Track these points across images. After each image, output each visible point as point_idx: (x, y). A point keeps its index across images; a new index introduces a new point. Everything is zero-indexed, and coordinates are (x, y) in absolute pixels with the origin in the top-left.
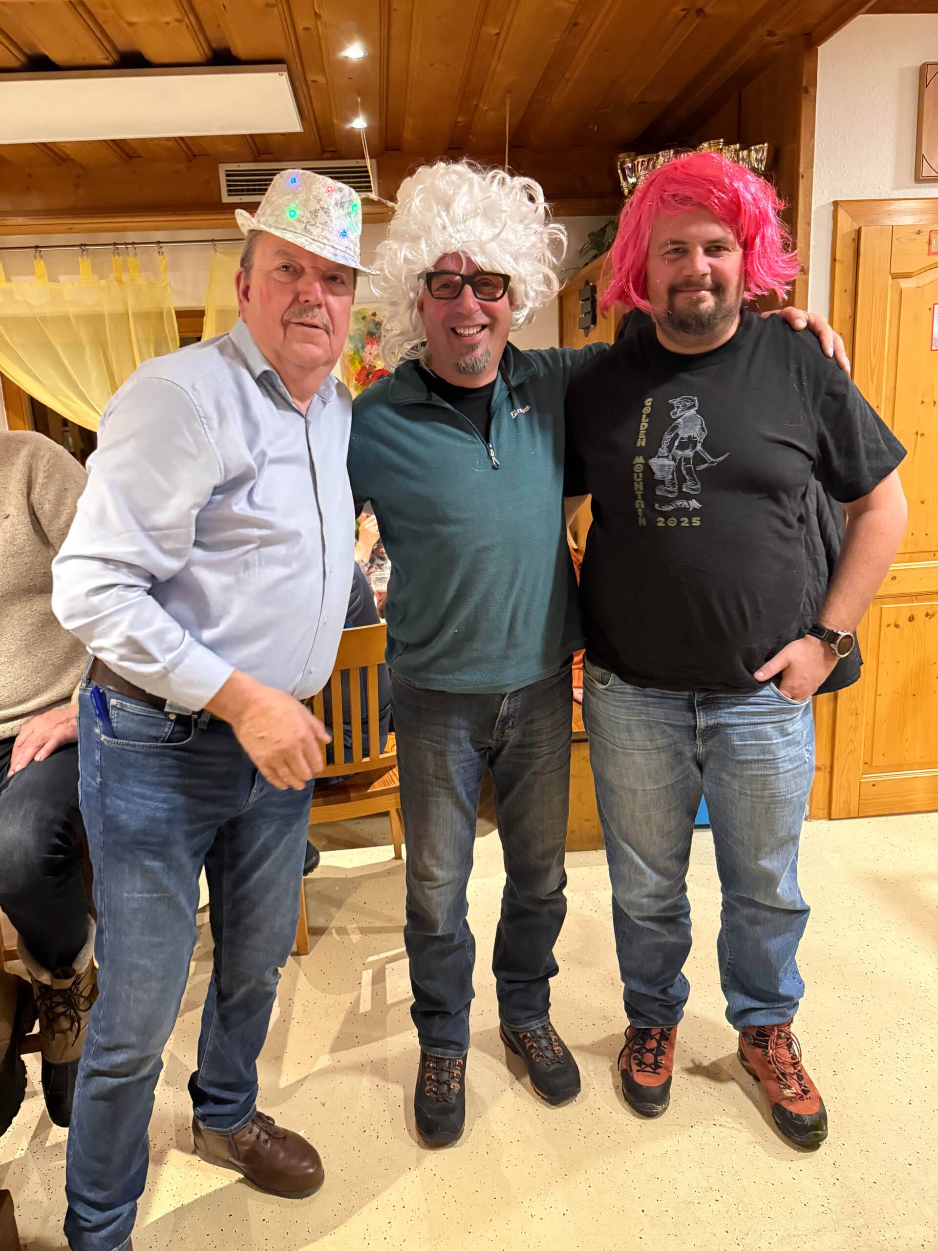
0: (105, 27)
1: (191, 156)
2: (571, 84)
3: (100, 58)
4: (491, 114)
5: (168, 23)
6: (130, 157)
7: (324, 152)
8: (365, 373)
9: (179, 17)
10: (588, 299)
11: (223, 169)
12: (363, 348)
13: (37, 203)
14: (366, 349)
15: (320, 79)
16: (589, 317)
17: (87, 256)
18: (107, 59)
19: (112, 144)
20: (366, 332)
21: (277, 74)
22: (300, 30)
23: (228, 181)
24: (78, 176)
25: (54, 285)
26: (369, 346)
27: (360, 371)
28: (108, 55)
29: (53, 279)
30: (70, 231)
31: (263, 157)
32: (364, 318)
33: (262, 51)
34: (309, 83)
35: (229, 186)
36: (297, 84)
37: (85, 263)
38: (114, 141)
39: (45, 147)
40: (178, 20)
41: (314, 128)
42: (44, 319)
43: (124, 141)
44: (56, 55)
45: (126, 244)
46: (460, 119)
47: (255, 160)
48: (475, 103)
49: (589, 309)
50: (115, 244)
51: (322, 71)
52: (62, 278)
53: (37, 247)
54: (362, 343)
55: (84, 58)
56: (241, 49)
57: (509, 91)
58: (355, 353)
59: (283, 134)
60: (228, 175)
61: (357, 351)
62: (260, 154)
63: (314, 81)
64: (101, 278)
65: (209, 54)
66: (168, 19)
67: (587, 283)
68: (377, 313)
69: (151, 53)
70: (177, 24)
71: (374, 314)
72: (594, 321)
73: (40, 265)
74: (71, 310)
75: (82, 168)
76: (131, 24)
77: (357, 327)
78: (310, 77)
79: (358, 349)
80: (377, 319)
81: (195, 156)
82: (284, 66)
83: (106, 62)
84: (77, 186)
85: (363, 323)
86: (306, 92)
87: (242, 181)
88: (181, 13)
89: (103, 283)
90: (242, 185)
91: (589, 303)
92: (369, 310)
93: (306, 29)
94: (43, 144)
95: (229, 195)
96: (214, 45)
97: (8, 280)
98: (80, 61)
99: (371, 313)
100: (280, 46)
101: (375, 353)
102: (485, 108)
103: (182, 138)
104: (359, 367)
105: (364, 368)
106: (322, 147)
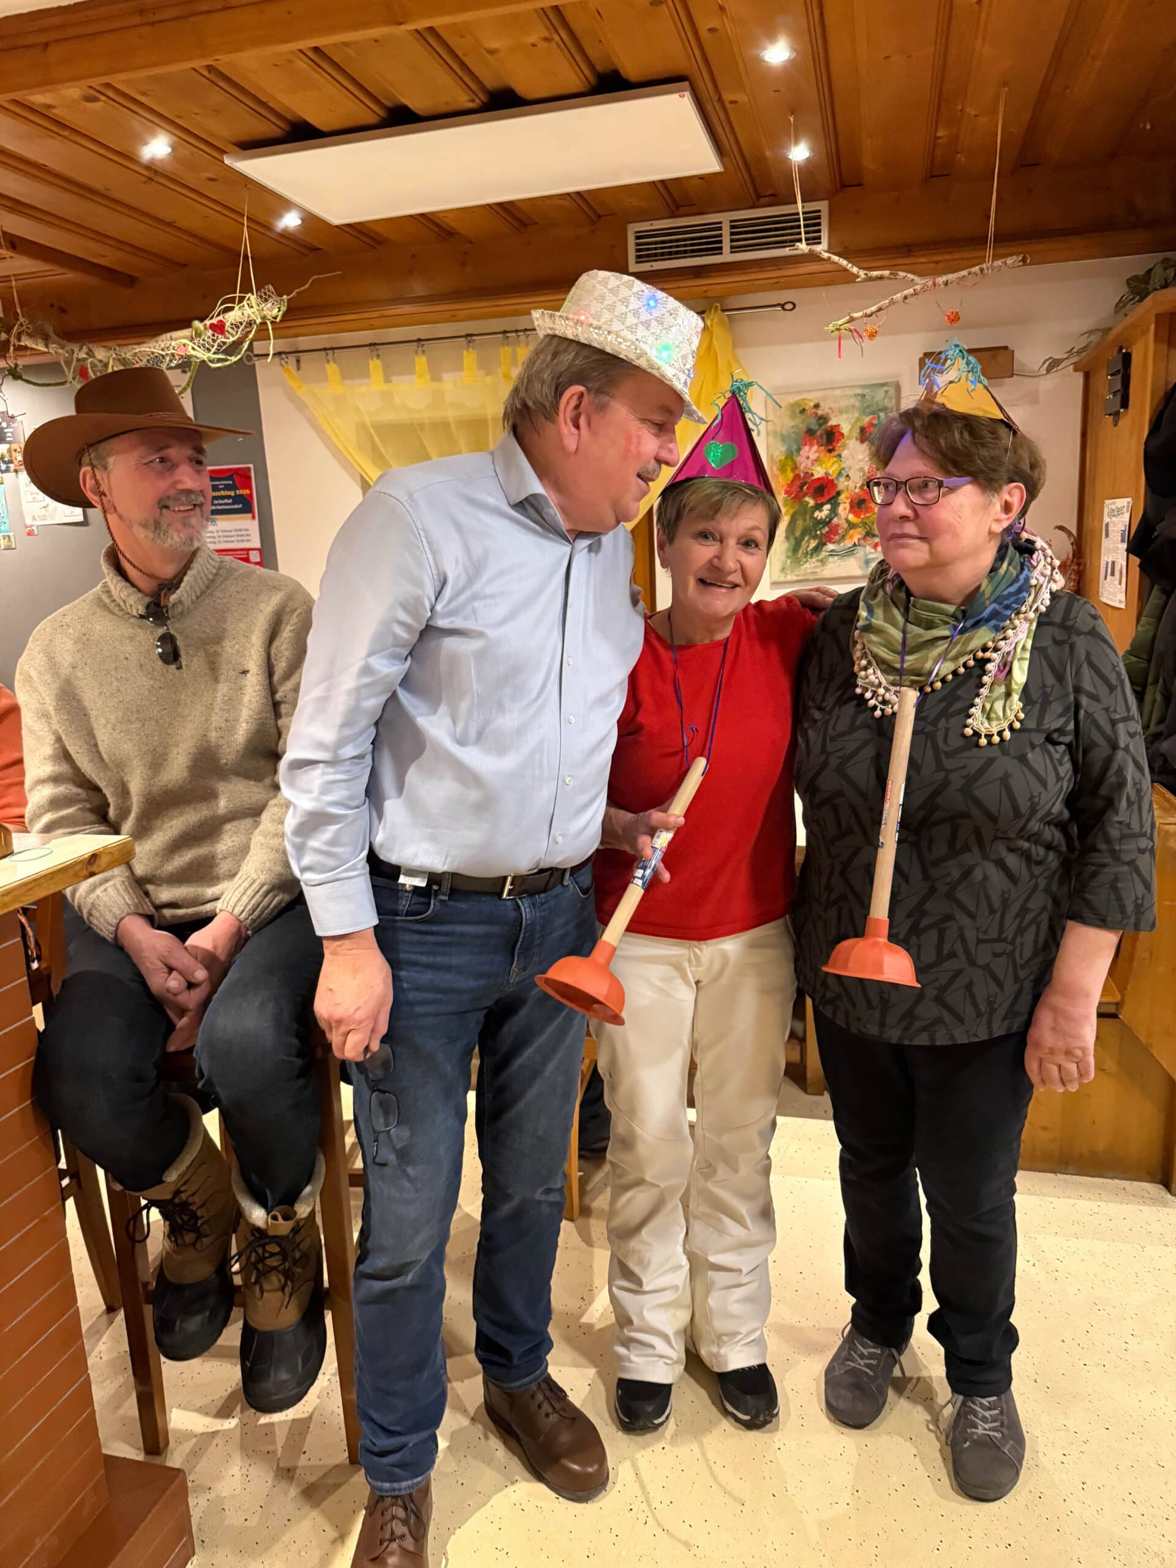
0: (467, 60)
1: (594, 217)
2: (1098, 63)
3: (463, 100)
4: (983, 120)
5: (534, 45)
6: (525, 225)
7: (759, 196)
8: (798, 483)
9: (546, 34)
10: (1118, 372)
11: (633, 229)
12: (799, 450)
13: (419, 288)
14: (802, 452)
15: (741, 98)
16: (1119, 397)
17: (473, 348)
18: (473, 101)
19: (497, 208)
20: (804, 430)
21: (676, 96)
22: (704, 34)
23: (638, 244)
24: (466, 253)
25: (435, 385)
26: (807, 448)
27: (793, 481)
28: (474, 96)
29: (436, 378)
30: (453, 319)
31: (682, 210)
32: (803, 411)
33: (656, 67)
34: (728, 105)
35: (638, 250)
36: (709, 108)
37: (470, 357)
38: (500, 204)
39: (425, 218)
40: (546, 39)
41: (740, 163)
42: (422, 426)
43: (511, 203)
44: (416, 103)
45: (516, 331)
46: (939, 134)
47: (673, 216)
48: (960, 107)
49: (1119, 387)
50: (505, 332)
51: (741, 86)
52: (446, 376)
53: (419, 340)
54: (797, 442)
55: (447, 104)
56: (630, 70)
57: (1005, 84)
58: (786, 458)
59: (701, 177)
60: (638, 238)
61: (790, 456)
62: (678, 207)
63: (733, 102)
64: (487, 374)
65: (593, 80)
66: (533, 39)
67: (1121, 349)
68: (822, 404)
69: (523, 88)
70: (546, 44)
71: (817, 406)
72: (1125, 404)
73: (421, 361)
74: (451, 414)
75: (471, 242)
76: (492, 52)
77: (793, 424)
78: (728, 97)
79: (792, 452)
80: (820, 412)
81: (600, 217)
82: (687, 83)
83: (471, 105)
84: (464, 264)
85: (801, 417)
86: (722, 117)
87: (656, 243)
88: (547, 29)
89: (488, 379)
90: (656, 249)
91: (1119, 377)
92: (810, 400)
93: (711, 30)
94: (423, 215)
95: (637, 262)
96: (599, 68)
97: (387, 380)
98: (443, 109)
99: (812, 404)
100: (678, 58)
101: (813, 456)
102: (973, 113)
103: (578, 193)
104: (791, 476)
105: (797, 477)
106: (756, 190)
